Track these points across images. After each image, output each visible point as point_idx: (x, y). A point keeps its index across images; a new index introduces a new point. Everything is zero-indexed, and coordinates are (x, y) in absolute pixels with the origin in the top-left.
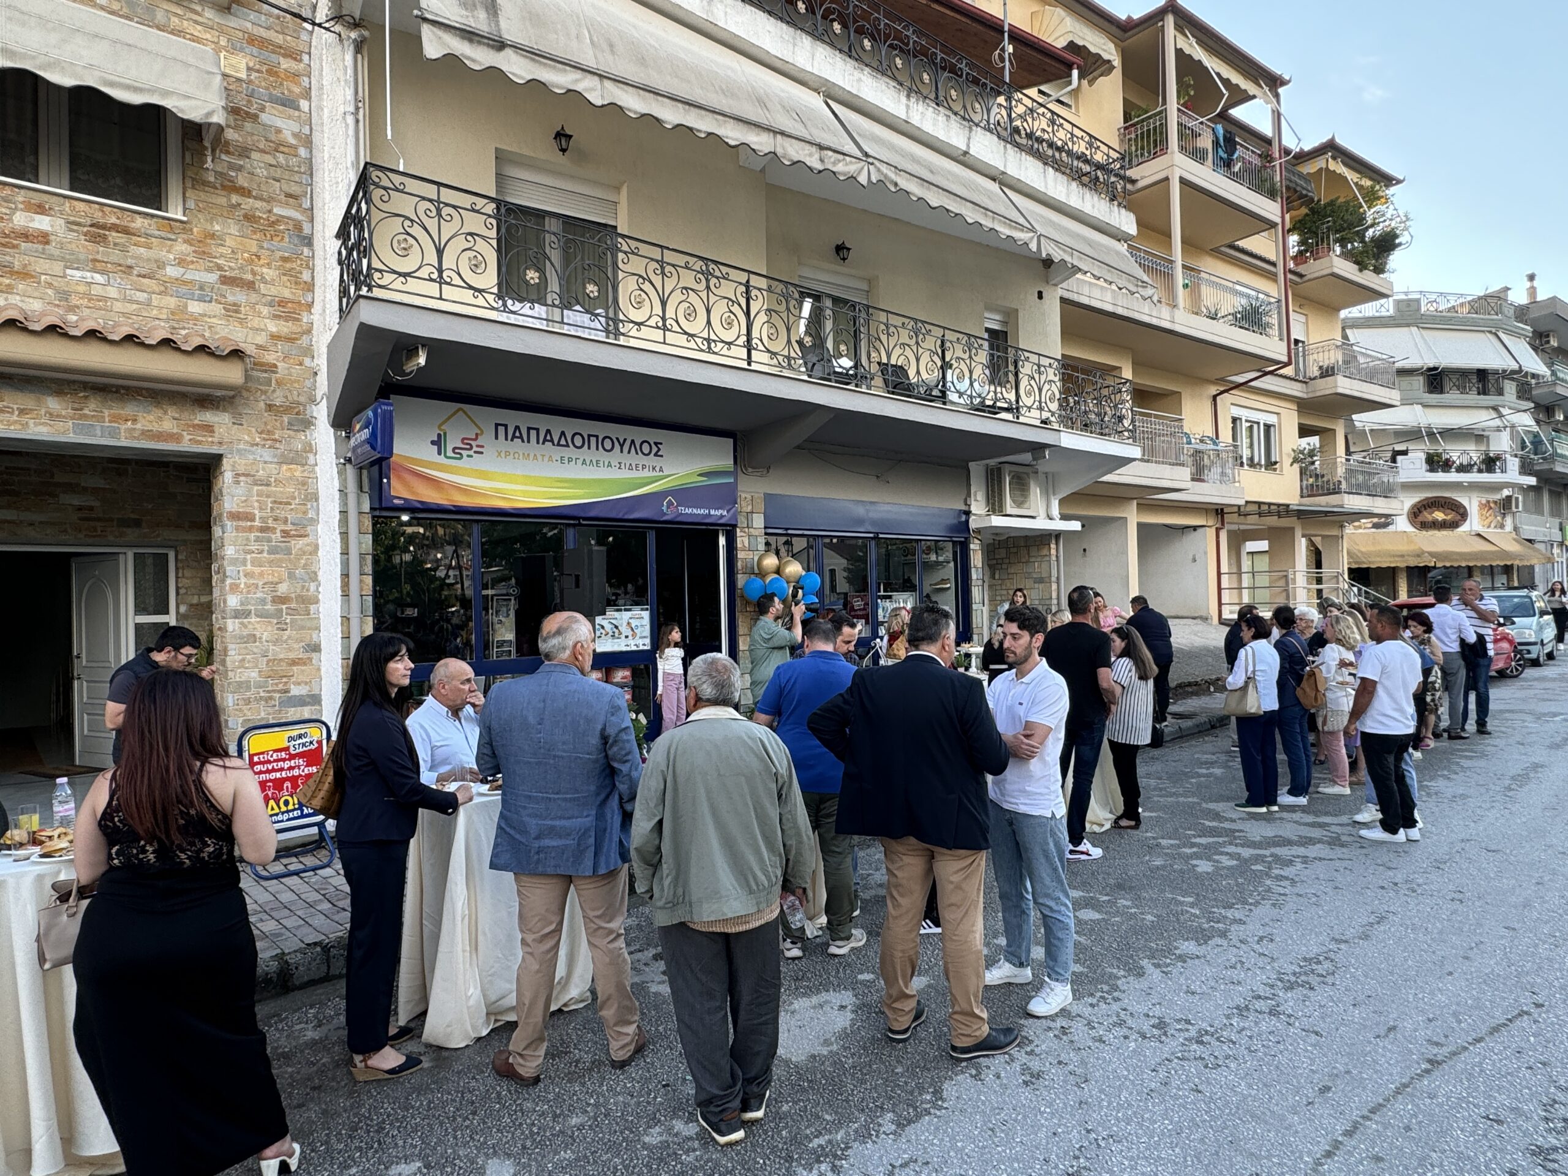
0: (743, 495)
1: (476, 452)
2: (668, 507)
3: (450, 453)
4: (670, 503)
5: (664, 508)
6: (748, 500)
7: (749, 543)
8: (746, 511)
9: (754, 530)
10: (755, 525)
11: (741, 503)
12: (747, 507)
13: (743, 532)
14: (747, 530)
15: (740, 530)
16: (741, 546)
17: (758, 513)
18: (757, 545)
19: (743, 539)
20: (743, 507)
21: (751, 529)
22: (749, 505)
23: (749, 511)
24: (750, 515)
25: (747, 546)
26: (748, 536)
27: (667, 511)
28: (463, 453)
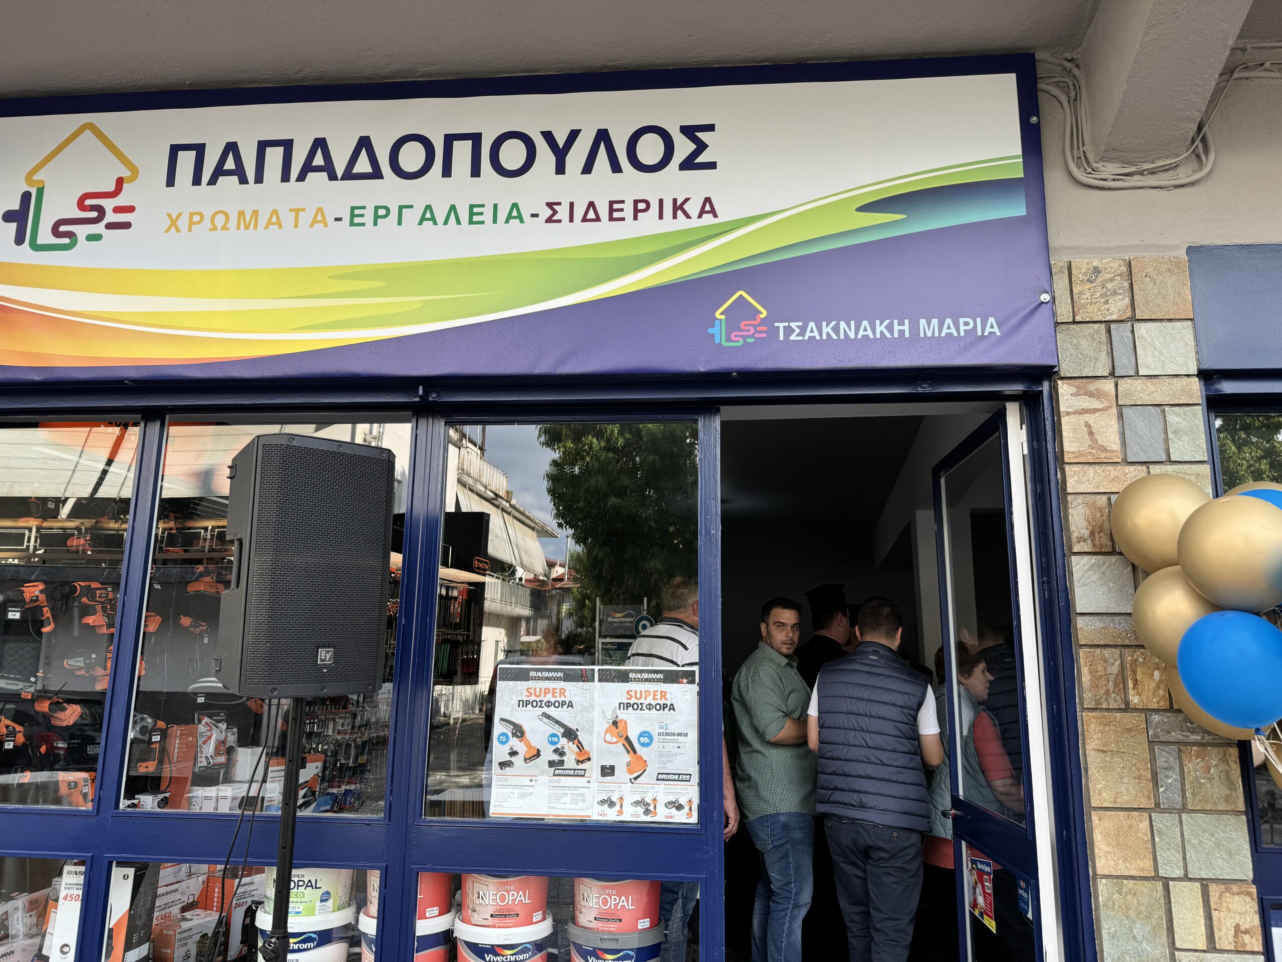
0: (1082, 263)
1: (110, 226)
2: (732, 324)
3: (45, 236)
5: (718, 332)
6: (1108, 276)
7: (1123, 434)
8: (1100, 318)
9: (1149, 383)
10: (1149, 367)
11: (1076, 290)
12: (1106, 302)
13: (1091, 395)
14: (1108, 386)
15: (1074, 390)
16: (1084, 448)
17: (1161, 320)
18: (1166, 440)
19: (1091, 422)
20: (1084, 306)
21: (1129, 380)
22: (1115, 293)
23: (1114, 317)
24: (1121, 333)
25: (1116, 446)
26: (1114, 410)
27: (728, 340)
28: (81, 231)
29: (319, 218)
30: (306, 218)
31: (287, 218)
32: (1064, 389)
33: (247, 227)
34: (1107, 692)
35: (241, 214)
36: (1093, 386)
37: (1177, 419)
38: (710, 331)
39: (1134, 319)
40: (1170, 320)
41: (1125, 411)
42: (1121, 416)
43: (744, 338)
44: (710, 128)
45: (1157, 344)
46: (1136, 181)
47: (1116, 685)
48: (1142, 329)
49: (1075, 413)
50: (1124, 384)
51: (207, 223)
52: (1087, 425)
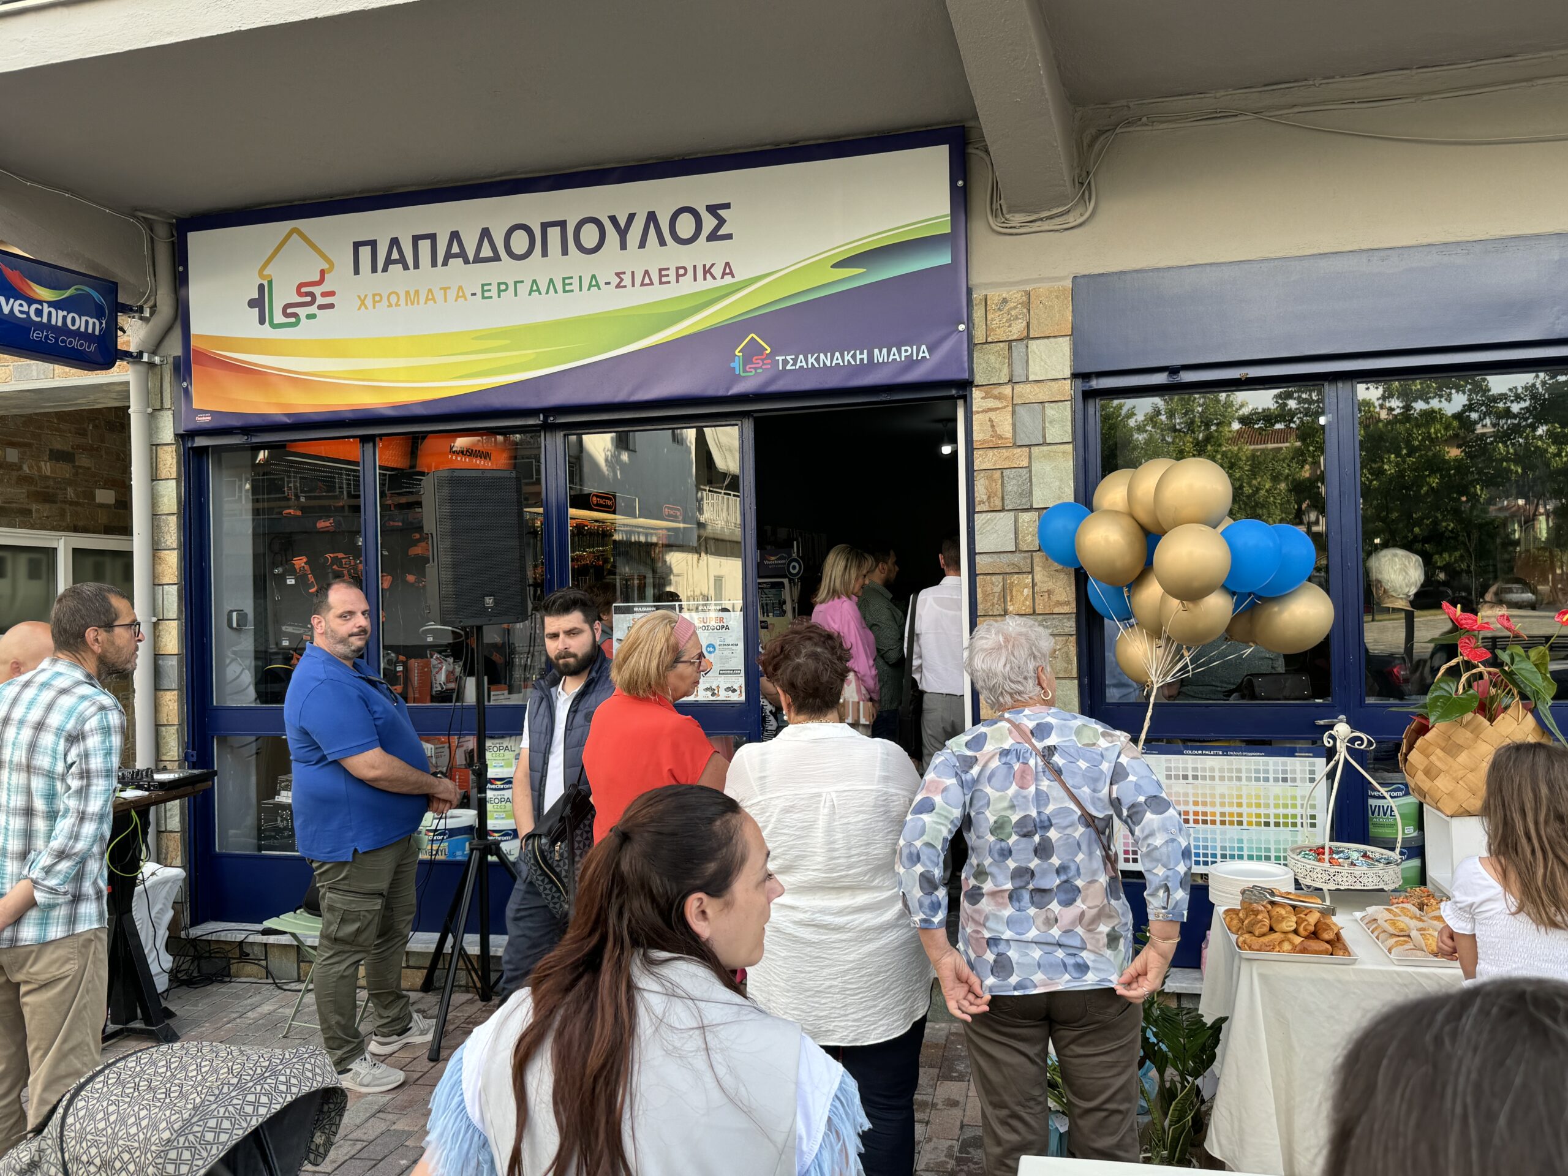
0: (995, 296)
1: (321, 307)
2: (747, 360)
3: (279, 318)
4: (753, 350)
5: (737, 365)
6: (1012, 305)
7: (1014, 425)
8: (1005, 338)
9: (1035, 386)
10: (1036, 374)
11: (989, 318)
12: (1010, 326)
13: (996, 397)
14: (1007, 390)
15: (983, 395)
16: (987, 437)
17: (1048, 337)
18: (1044, 429)
19: (993, 418)
20: (993, 330)
21: (1022, 385)
22: (1017, 318)
23: (1015, 337)
24: (1019, 348)
25: (1009, 435)
26: (1010, 408)
27: (745, 371)
28: (302, 312)
29: (460, 294)
30: (452, 294)
31: (439, 295)
32: (977, 394)
33: (412, 304)
34: (993, 605)
35: (407, 293)
36: (996, 391)
37: (1053, 412)
38: (732, 365)
39: (1028, 338)
40: (1055, 337)
41: (1017, 408)
42: (1013, 413)
43: (756, 369)
44: (727, 206)
45: (1044, 356)
46: (1035, 227)
47: (999, 599)
48: (1033, 345)
49: (983, 411)
50: (1018, 388)
51: (385, 302)
52: (991, 420)
